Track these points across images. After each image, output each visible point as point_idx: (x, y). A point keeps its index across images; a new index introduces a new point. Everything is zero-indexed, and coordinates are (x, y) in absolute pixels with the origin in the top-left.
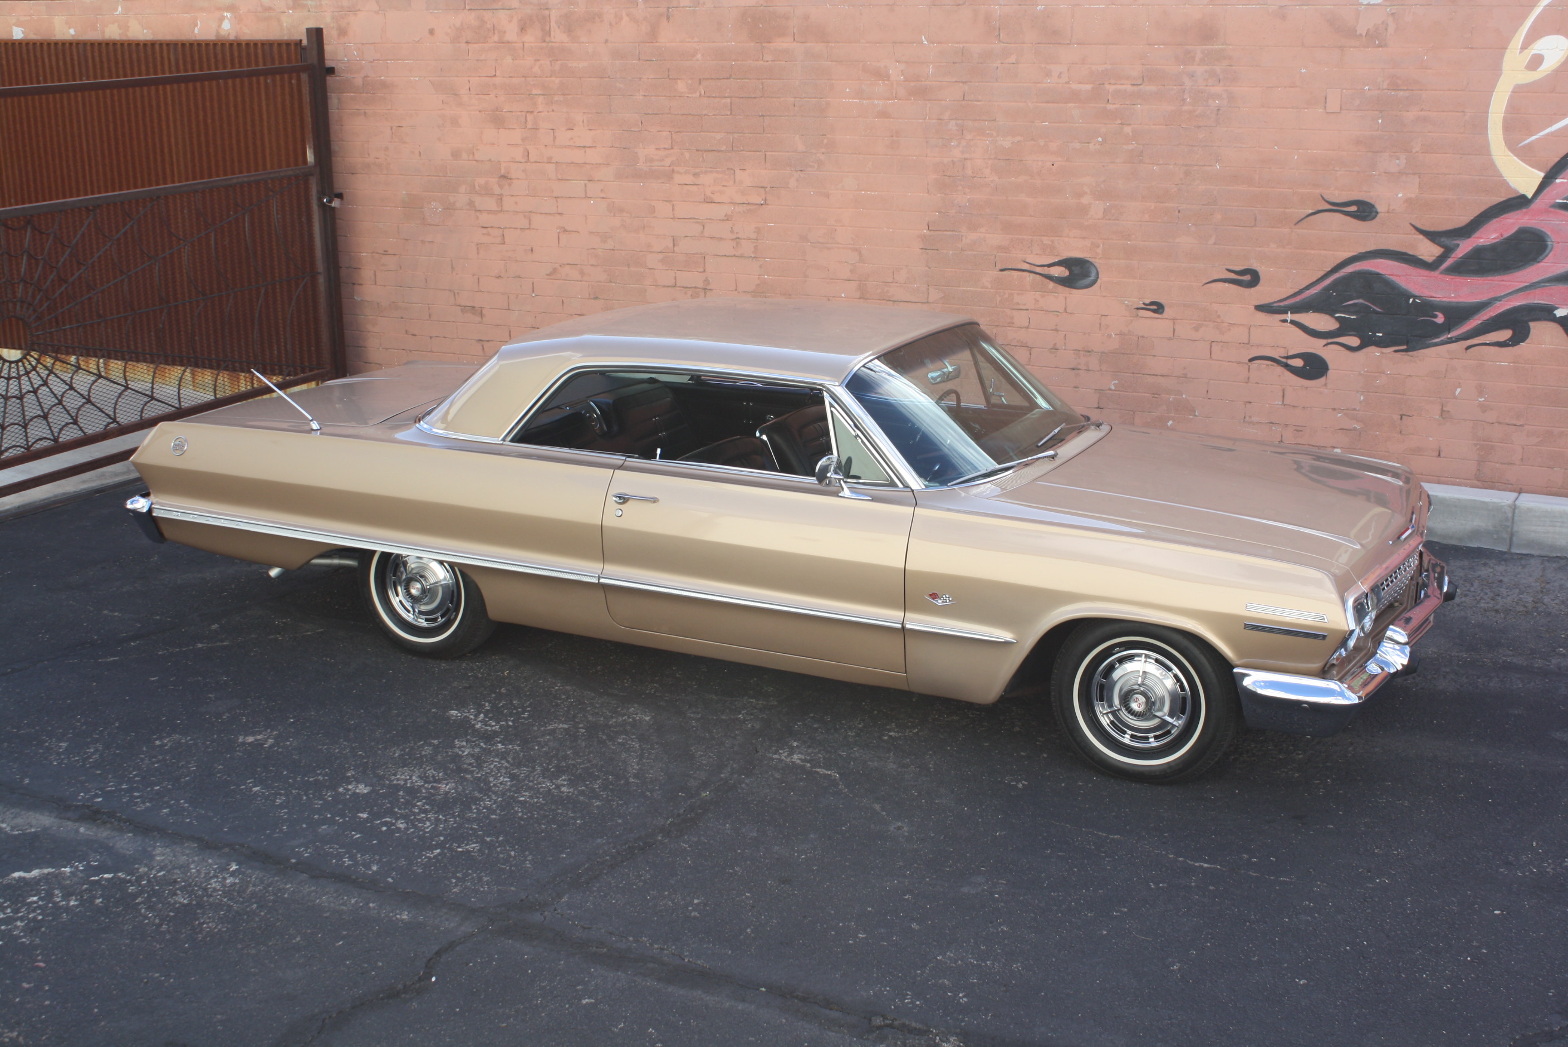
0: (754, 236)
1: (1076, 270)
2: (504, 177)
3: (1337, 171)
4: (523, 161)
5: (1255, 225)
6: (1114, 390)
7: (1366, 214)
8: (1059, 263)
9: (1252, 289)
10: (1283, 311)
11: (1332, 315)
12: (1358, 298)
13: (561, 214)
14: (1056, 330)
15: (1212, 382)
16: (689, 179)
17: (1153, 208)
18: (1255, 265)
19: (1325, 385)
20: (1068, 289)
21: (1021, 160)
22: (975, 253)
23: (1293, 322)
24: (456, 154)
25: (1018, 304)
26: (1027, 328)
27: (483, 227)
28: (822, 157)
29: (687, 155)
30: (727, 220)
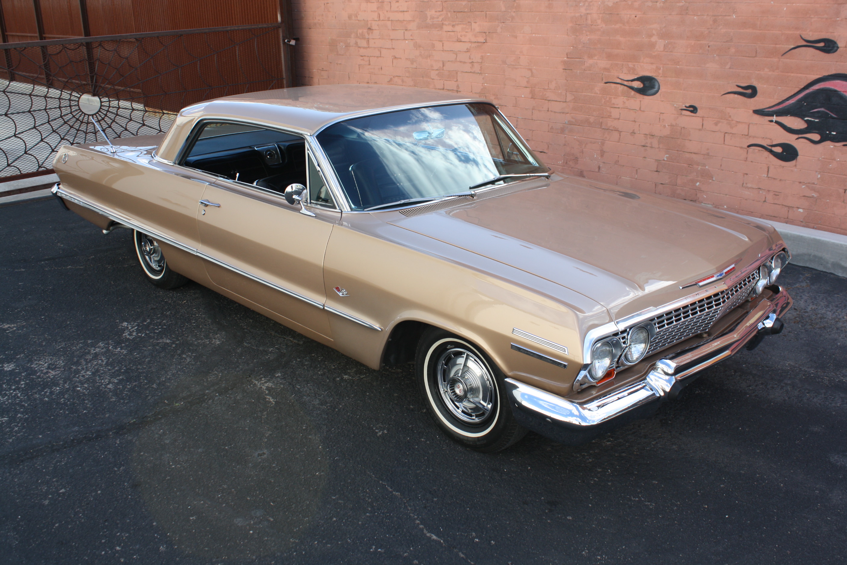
0: (480, 61)
1: (647, 84)
2: (370, 29)
3: (812, 18)
4: (377, 20)
5: (755, 57)
6: (667, 161)
7: (830, 48)
8: (638, 79)
9: (752, 99)
10: (771, 114)
11: (803, 119)
12: (820, 107)
13: (393, 49)
14: (635, 121)
15: (724, 159)
16: (450, 28)
17: (693, 44)
18: (755, 83)
19: (795, 166)
20: (642, 96)
21: (618, 14)
22: (591, 72)
23: (777, 122)
24: (350, 17)
25: (614, 104)
26: (619, 119)
27: (361, 56)
28: (514, 14)
29: (449, 15)
30: (468, 52)
